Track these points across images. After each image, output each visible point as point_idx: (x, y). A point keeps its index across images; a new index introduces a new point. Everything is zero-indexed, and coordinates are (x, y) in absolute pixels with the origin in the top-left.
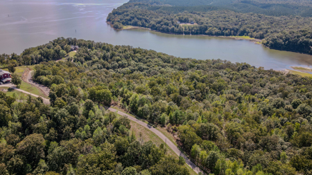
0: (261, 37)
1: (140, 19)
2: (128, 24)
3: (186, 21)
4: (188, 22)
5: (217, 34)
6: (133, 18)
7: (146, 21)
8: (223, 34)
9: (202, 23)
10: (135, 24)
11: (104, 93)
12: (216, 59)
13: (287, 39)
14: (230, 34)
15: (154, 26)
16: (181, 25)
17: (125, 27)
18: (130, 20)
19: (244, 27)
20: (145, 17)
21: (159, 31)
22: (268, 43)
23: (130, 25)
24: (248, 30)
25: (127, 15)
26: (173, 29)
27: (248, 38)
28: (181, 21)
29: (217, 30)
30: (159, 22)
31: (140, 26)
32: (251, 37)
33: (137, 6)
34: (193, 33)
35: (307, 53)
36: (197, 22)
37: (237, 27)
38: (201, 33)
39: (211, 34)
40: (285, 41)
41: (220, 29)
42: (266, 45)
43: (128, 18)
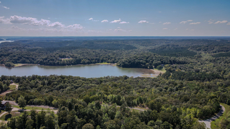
1: (28, 58)
2: (17, 63)
3: (64, 57)
4: (66, 58)
5: (89, 63)
6: (21, 58)
7: (33, 59)
8: (91, 63)
9: (76, 57)
10: (23, 62)
13: (130, 62)
14: (96, 63)
15: (41, 62)
16: (63, 59)
17: (16, 65)
18: (18, 60)
19: (102, 57)
20: (31, 56)
21: (47, 65)
22: (120, 65)
23: (19, 63)
24: (105, 59)
25: (15, 56)
26: (58, 62)
28: (62, 57)
29: (87, 61)
30: (46, 59)
31: (28, 63)
34: (73, 64)
35: (141, 68)
36: (72, 57)
37: (98, 58)
38: (78, 64)
39: (84, 64)
40: (129, 63)
41: (89, 60)
43: (16, 58)
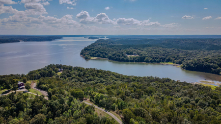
0: (180, 63)
1: (102, 53)
2: (94, 56)
3: (131, 54)
4: (132, 54)
5: (152, 62)
6: (97, 52)
7: (106, 54)
8: (155, 61)
9: (142, 55)
10: (98, 56)
11: (79, 93)
12: (149, 76)
13: (196, 64)
14: (160, 61)
15: (110, 57)
16: (128, 56)
17: (92, 58)
18: (95, 54)
19: (169, 57)
20: (105, 52)
21: (114, 60)
22: (184, 66)
23: (95, 56)
24: (171, 58)
25: (94, 51)
26: (123, 58)
27: (172, 63)
28: (128, 54)
29: (151, 59)
30: (114, 55)
31: (101, 57)
32: (174, 63)
33: (100, 45)
34: (136, 61)
36: (139, 54)
37: (164, 57)
38: (141, 61)
39: (147, 62)
41: (153, 58)
42: (183, 68)
43: (94, 52)
